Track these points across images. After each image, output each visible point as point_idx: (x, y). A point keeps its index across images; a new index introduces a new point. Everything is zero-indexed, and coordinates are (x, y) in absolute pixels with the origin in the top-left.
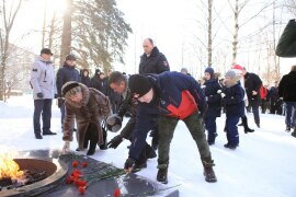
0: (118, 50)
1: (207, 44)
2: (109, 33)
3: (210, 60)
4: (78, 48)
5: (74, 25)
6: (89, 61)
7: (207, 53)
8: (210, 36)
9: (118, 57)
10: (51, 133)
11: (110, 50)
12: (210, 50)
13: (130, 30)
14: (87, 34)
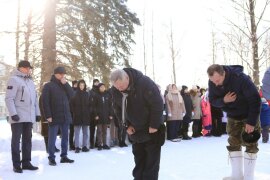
0: (121, 50)
1: (248, 31)
2: (107, 28)
3: (256, 55)
4: (65, 51)
5: (59, 20)
6: (82, 69)
7: (251, 44)
8: (252, 21)
9: (122, 61)
11: (110, 51)
12: (254, 40)
13: (137, 21)
14: (78, 32)
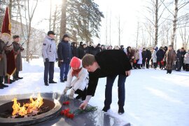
0: (95, 29)
1: (154, 23)
2: (89, 19)
3: (157, 33)
4: (70, 28)
5: (67, 14)
6: (77, 36)
7: (155, 29)
8: (157, 18)
9: (95, 34)
10: (54, 82)
11: (90, 29)
12: (157, 27)
13: (102, 16)
14: (76, 20)
